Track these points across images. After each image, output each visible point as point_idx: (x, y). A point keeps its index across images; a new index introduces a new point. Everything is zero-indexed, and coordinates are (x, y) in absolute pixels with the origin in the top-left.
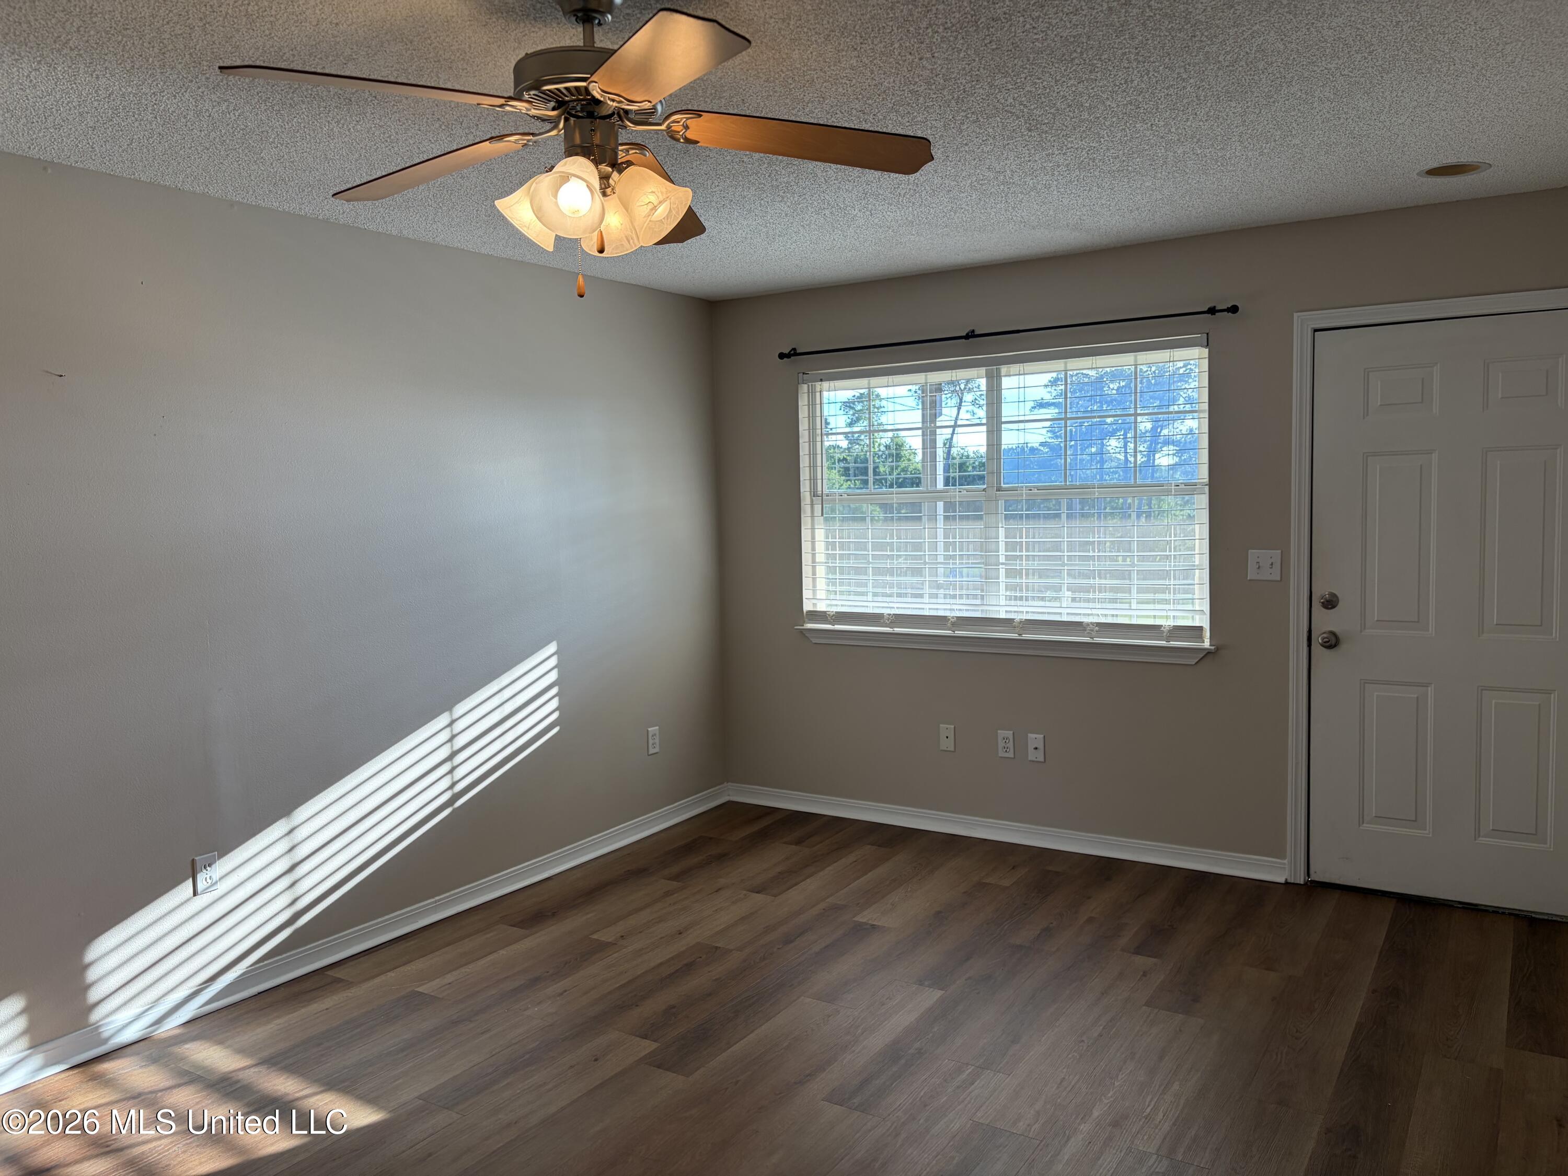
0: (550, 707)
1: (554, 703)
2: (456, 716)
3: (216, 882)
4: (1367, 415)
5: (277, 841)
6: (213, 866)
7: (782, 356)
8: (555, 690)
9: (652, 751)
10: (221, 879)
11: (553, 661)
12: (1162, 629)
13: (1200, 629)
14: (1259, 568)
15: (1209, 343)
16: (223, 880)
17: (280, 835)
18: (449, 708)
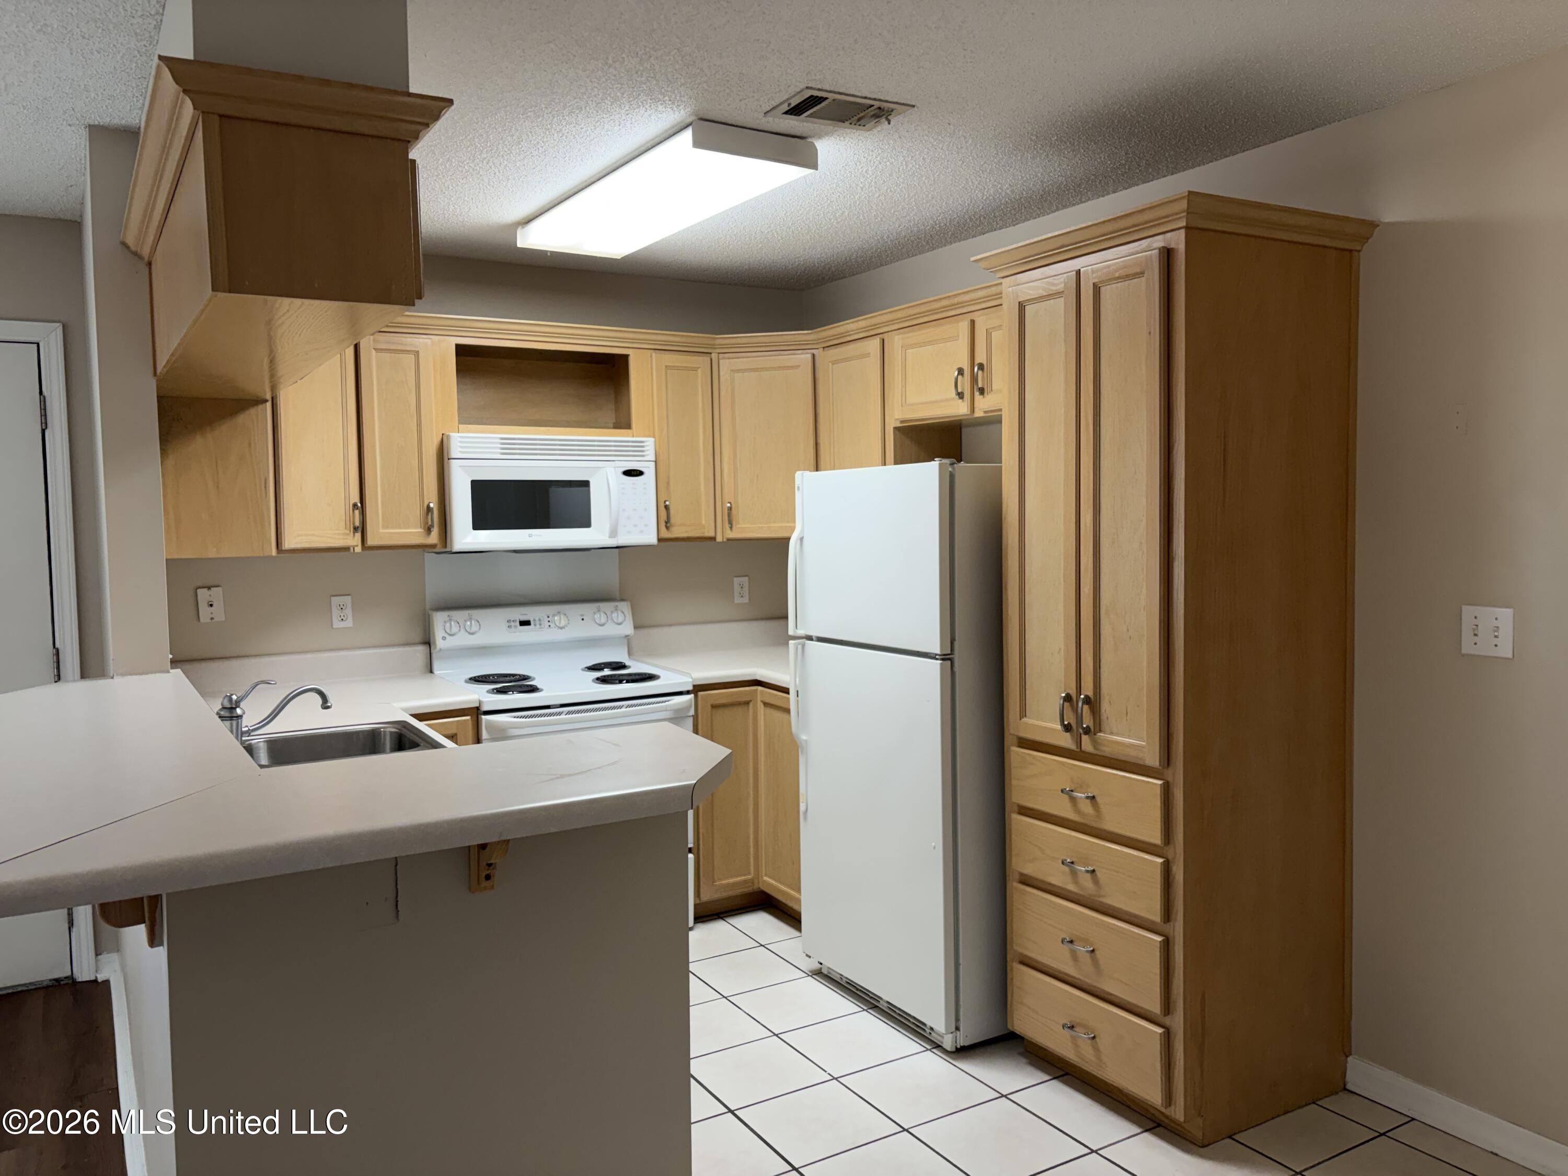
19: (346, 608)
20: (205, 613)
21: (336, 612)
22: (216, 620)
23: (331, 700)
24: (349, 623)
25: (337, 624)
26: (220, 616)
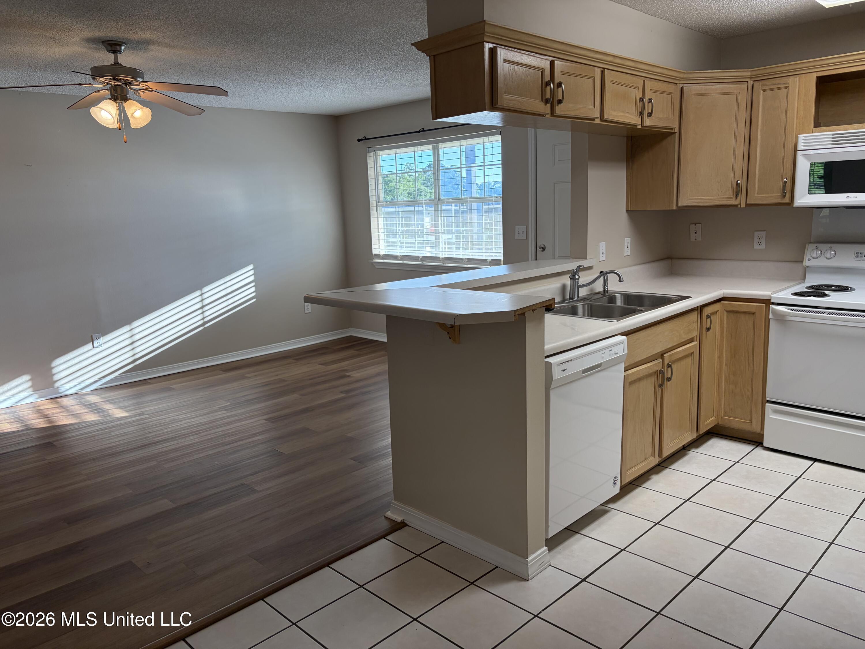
0: (250, 291)
1: (253, 289)
2: (203, 292)
3: (101, 345)
4: (554, 165)
5: (126, 332)
6: (100, 339)
7: (359, 140)
8: (253, 284)
9: (306, 312)
10: (103, 344)
11: (252, 272)
12: (488, 261)
13: (500, 260)
14: (519, 234)
15: (501, 134)
16: (105, 344)
17: (128, 331)
18: (201, 289)
19: (762, 238)
20: (693, 237)
21: (756, 240)
22: (697, 240)
23: (624, 278)
24: (763, 247)
25: (756, 247)
26: (699, 239)
